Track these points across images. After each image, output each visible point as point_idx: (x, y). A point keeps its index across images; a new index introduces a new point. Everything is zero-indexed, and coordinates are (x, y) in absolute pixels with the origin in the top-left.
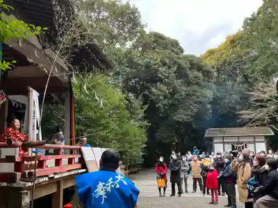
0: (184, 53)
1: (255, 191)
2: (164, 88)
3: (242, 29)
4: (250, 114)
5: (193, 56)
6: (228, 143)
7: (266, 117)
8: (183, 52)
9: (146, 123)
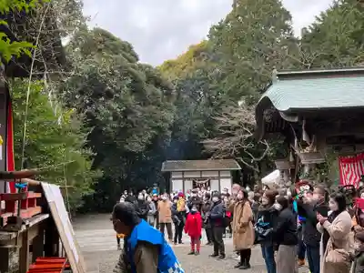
0: (139, 62)
1: (265, 235)
2: (115, 106)
3: (207, 39)
4: (216, 144)
5: (150, 67)
6: (189, 179)
7: (235, 149)
8: (137, 60)
9: (90, 152)
